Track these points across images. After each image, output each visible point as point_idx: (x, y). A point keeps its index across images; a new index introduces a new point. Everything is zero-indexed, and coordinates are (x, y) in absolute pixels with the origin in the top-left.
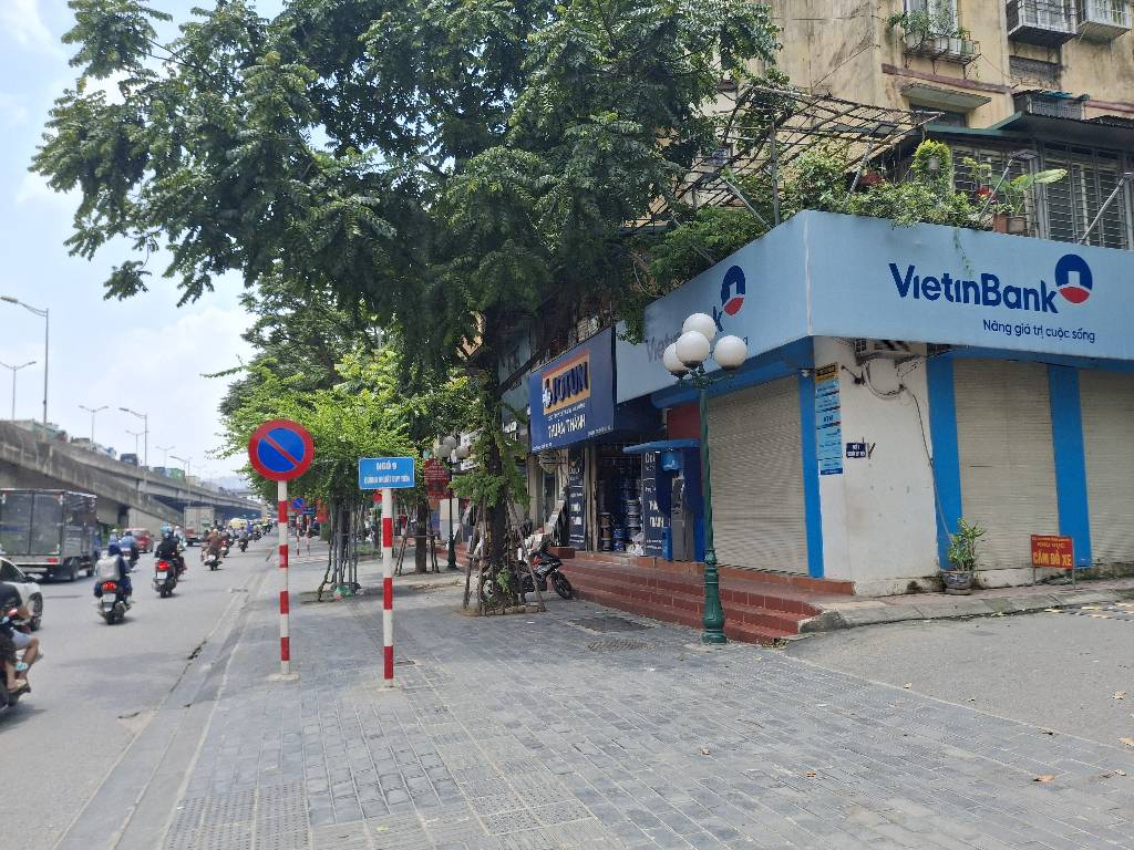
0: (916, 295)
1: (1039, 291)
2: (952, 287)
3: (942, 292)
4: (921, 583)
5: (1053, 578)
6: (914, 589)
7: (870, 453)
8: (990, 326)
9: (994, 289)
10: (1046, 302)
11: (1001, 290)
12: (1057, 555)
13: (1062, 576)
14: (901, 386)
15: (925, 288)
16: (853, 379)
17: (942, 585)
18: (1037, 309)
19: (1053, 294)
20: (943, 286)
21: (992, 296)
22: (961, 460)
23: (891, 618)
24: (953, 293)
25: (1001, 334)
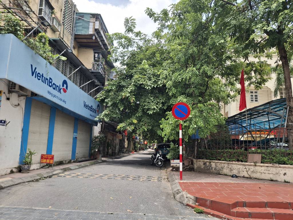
0: (35, 77)
1: (59, 86)
2: (43, 78)
3: (41, 79)
4: (14, 170)
5: (44, 166)
6: (12, 172)
7: (7, 125)
8: (49, 92)
9: (51, 82)
10: (59, 91)
11: (52, 83)
12: (49, 160)
13: (45, 166)
14: (18, 104)
15: (38, 76)
16: (6, 98)
17: (20, 170)
18: (58, 91)
19: (61, 89)
20: (41, 77)
21: (50, 84)
22: (29, 130)
23: (16, 183)
24: (43, 80)
25: (50, 95)
